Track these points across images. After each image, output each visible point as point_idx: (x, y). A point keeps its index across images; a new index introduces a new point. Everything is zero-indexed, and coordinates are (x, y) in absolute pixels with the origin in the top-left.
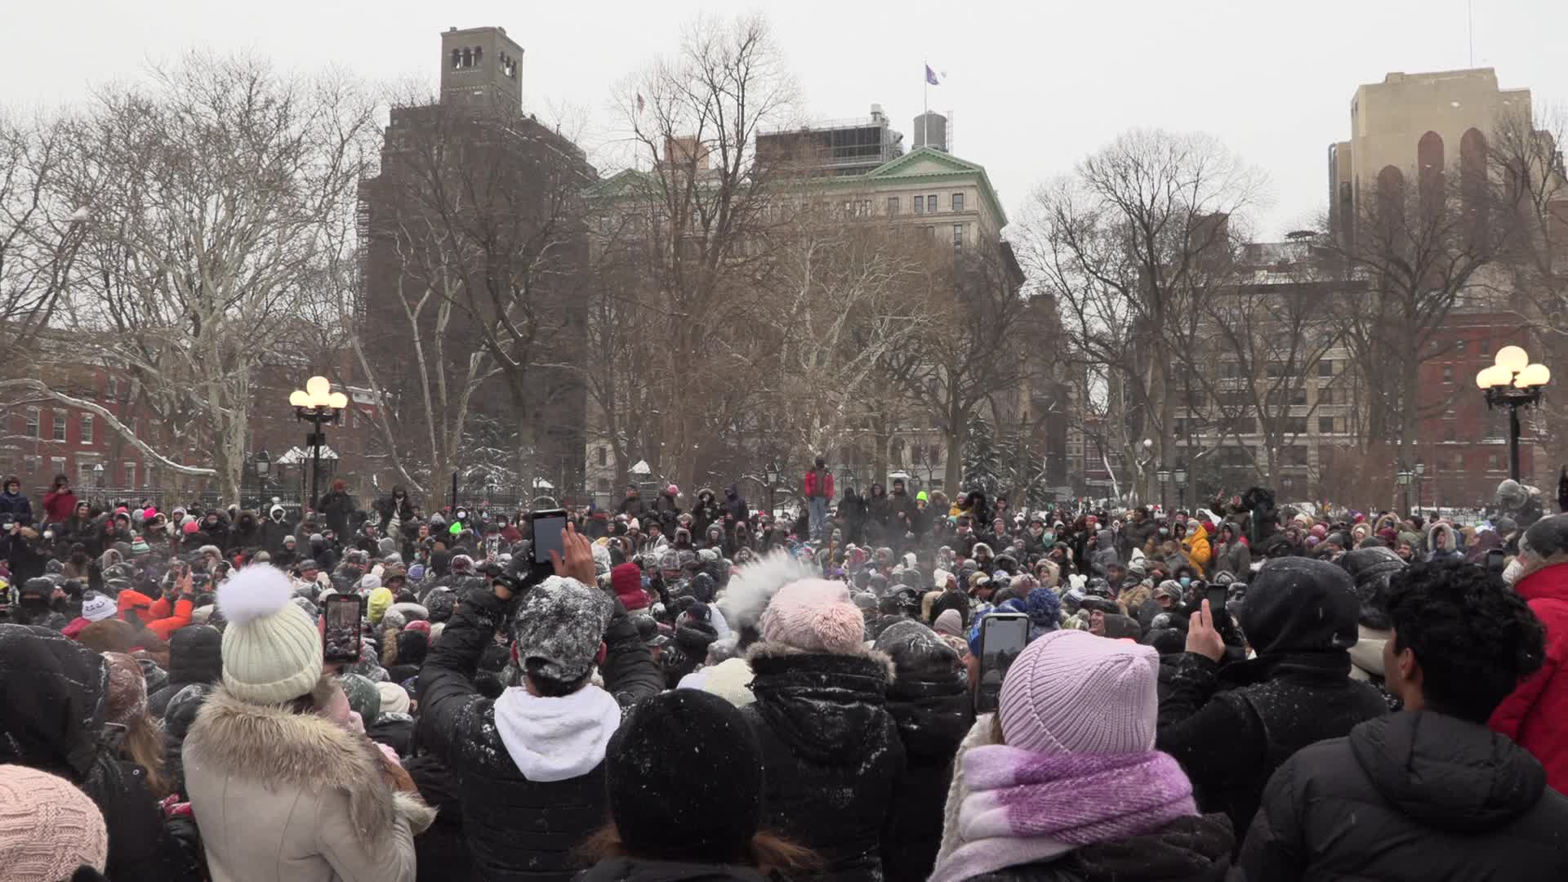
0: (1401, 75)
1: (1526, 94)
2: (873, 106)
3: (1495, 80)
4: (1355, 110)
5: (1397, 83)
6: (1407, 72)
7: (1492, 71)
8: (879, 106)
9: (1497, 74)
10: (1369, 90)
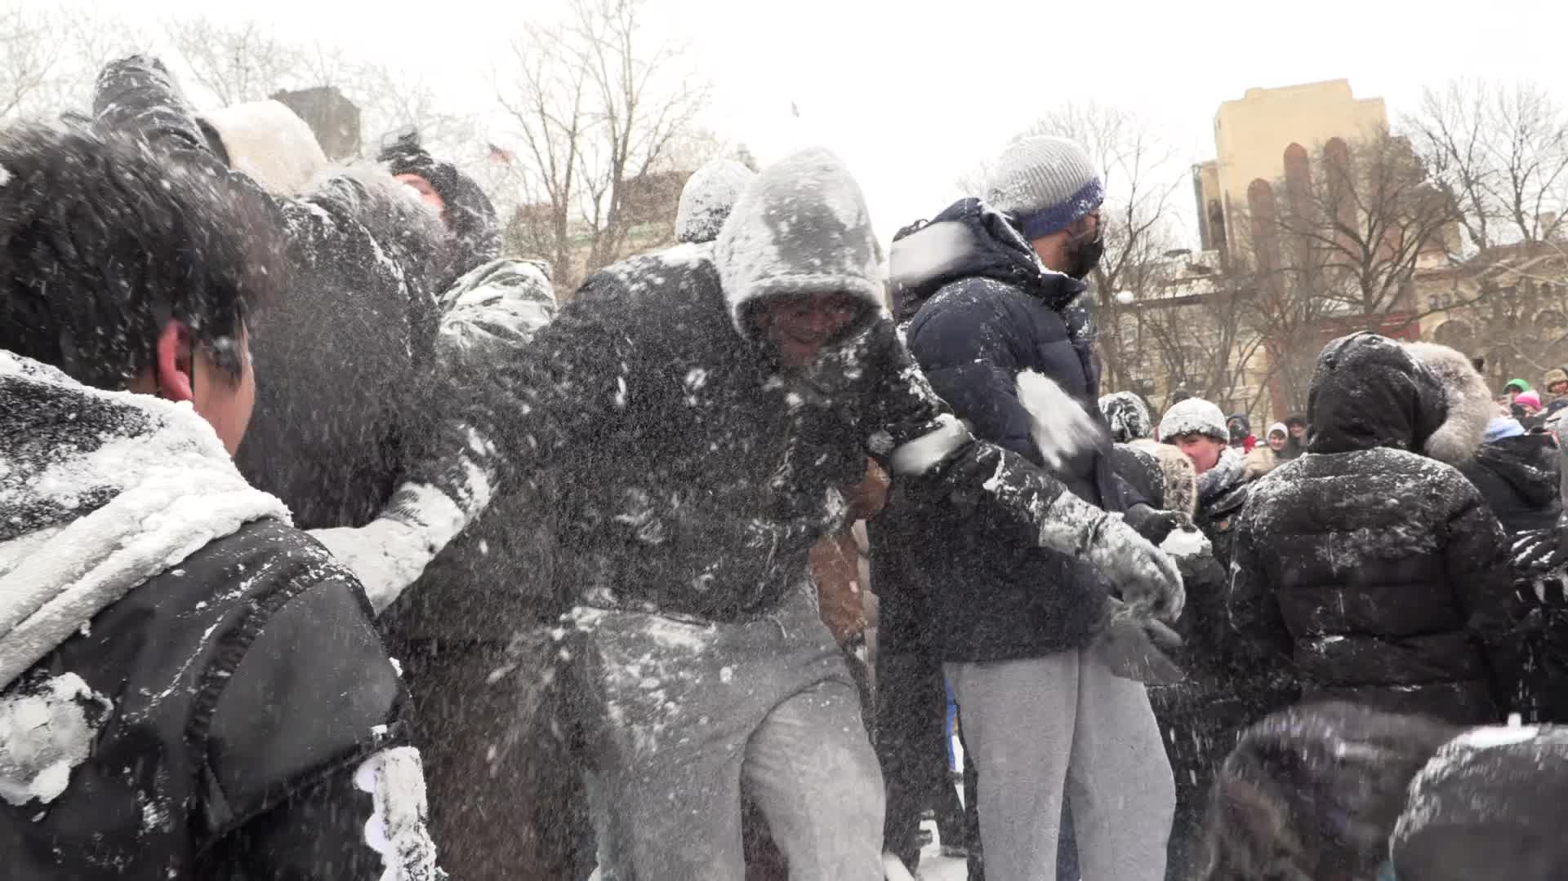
0: (1260, 90)
1: (1380, 101)
2: (739, 145)
3: (1349, 90)
4: (1218, 126)
5: (1256, 98)
6: (1265, 87)
7: (1345, 81)
8: (744, 145)
9: (1350, 83)
10: (1231, 105)
